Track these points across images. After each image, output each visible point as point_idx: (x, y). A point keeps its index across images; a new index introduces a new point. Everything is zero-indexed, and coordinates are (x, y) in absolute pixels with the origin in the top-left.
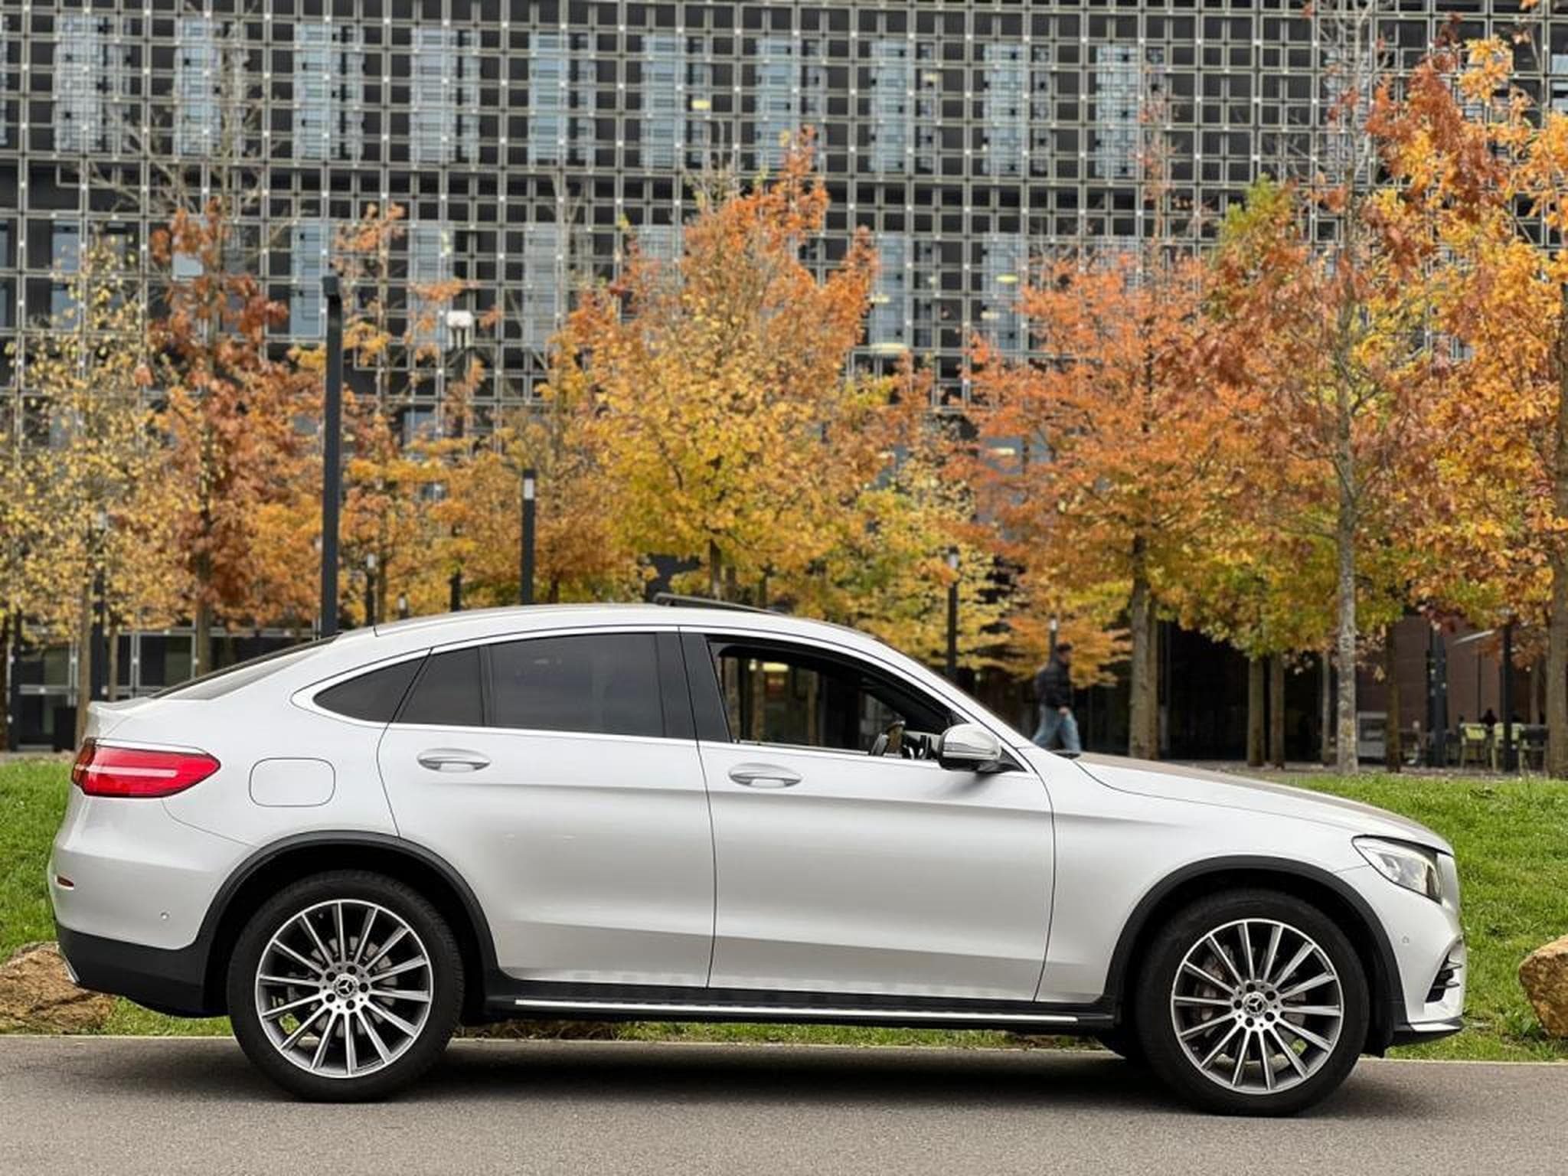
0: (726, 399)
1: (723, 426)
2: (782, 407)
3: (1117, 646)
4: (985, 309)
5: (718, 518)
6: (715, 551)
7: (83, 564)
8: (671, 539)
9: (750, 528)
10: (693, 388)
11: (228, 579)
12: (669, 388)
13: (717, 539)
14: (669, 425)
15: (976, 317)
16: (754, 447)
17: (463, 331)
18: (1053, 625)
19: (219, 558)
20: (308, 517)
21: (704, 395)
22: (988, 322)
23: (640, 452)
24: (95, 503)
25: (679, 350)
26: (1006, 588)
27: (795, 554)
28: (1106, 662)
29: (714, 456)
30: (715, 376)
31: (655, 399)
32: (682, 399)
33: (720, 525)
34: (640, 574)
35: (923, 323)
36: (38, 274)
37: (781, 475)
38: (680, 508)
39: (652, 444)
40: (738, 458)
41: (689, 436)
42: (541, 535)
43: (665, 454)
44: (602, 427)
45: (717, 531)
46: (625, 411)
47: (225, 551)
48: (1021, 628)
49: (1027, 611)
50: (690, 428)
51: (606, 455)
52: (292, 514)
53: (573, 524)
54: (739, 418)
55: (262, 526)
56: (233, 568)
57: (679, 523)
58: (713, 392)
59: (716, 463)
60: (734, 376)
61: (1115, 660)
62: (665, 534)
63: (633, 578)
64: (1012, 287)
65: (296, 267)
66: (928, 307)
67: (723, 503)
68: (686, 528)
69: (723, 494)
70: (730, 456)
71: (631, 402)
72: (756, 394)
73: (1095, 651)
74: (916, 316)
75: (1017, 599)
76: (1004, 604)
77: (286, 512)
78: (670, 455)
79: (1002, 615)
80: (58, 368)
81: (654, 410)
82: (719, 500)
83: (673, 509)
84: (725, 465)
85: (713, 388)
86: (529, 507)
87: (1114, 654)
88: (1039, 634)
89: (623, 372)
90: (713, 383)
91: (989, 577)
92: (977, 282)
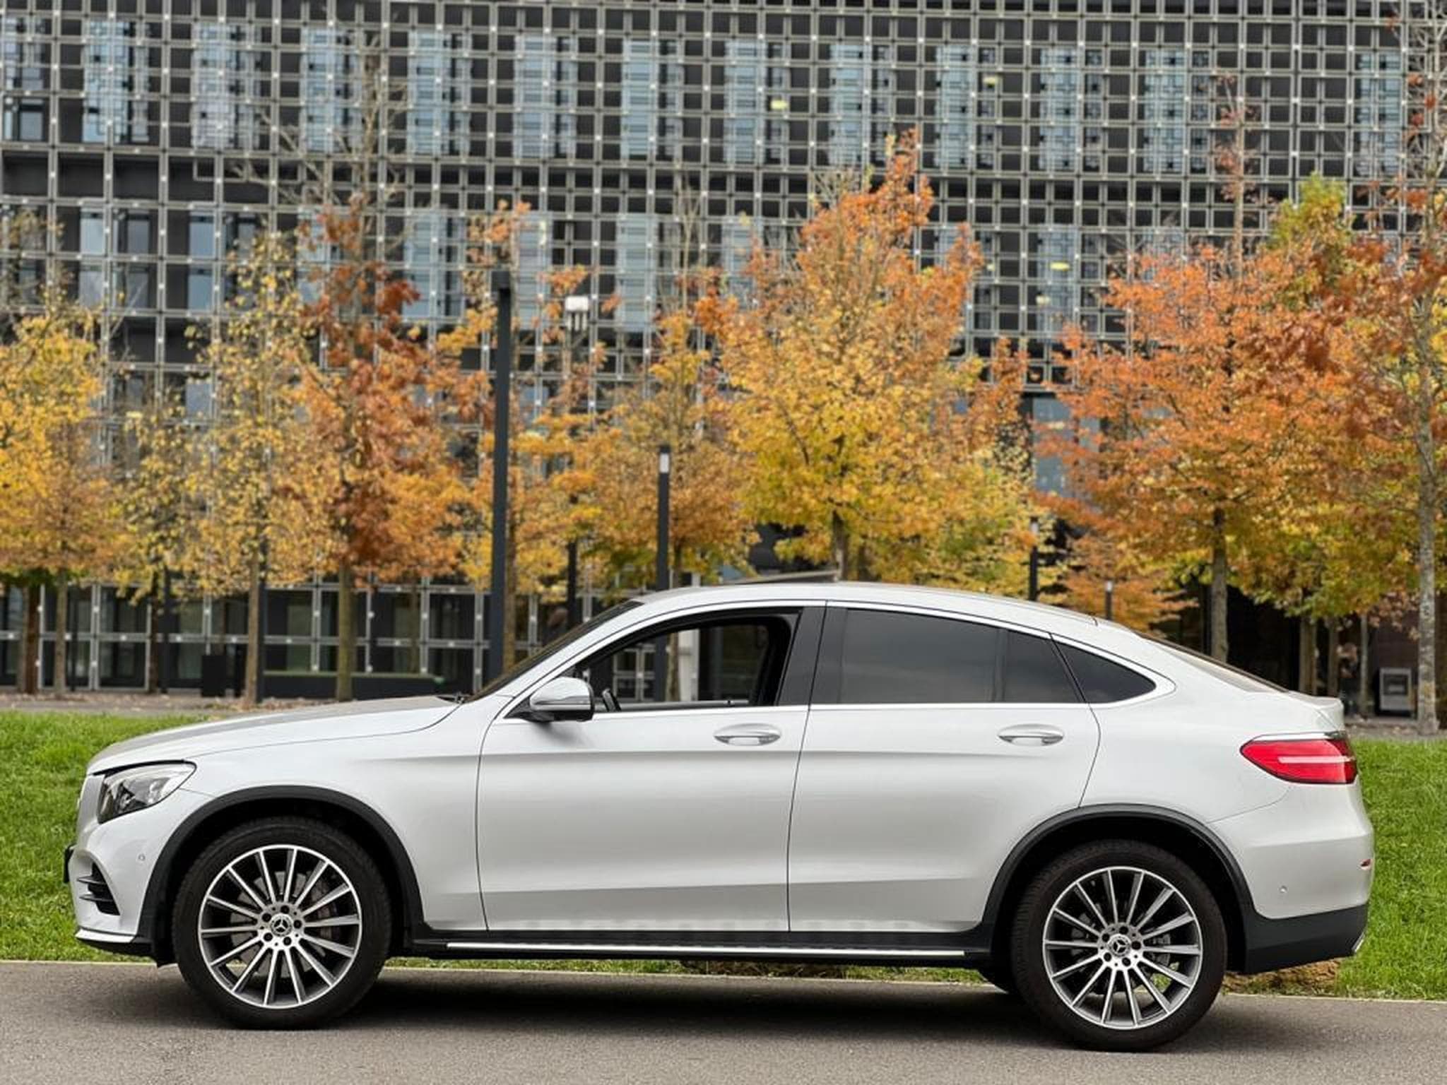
0: (849, 383)
1: (847, 408)
2: (897, 391)
3: (1166, 606)
4: (1040, 294)
5: (842, 492)
6: (838, 522)
7: (252, 530)
8: (799, 510)
9: (871, 502)
10: (820, 372)
11: (367, 542)
12: (798, 371)
13: (841, 511)
14: (797, 407)
15: (1032, 301)
16: (873, 428)
17: (582, 314)
18: (1109, 586)
19: (360, 522)
20: (442, 486)
21: (829, 378)
22: (1042, 305)
23: (768, 429)
24: (263, 474)
25: (804, 337)
26: (1063, 551)
27: (912, 525)
28: (1156, 621)
29: (838, 435)
30: (839, 362)
31: (784, 382)
32: (807, 382)
33: (845, 498)
34: (743, 539)
35: (983, 308)
37: (896, 453)
38: (806, 483)
39: (781, 423)
40: (860, 436)
41: (815, 418)
42: (672, 503)
43: (793, 433)
44: (732, 405)
45: (840, 505)
46: (756, 392)
47: (364, 515)
48: (1077, 589)
49: (1083, 573)
50: (816, 407)
51: (736, 432)
52: (430, 483)
53: (697, 494)
54: (861, 401)
55: (401, 493)
56: (371, 532)
57: (806, 497)
58: (838, 375)
59: (840, 441)
60: (857, 362)
61: (1164, 618)
62: (793, 506)
63: (738, 544)
64: (1065, 273)
65: (409, 254)
66: (987, 292)
67: (847, 478)
68: (813, 502)
69: (845, 468)
70: (853, 435)
71: (761, 385)
72: (877, 381)
73: (1147, 610)
74: (977, 301)
75: (1074, 563)
76: (1063, 567)
77: (423, 482)
78: (800, 434)
79: (1059, 577)
81: (784, 391)
82: (842, 475)
83: (800, 483)
84: (847, 443)
85: (838, 372)
86: (663, 480)
87: (1163, 613)
88: (1095, 595)
89: (756, 357)
90: (836, 368)
91: (1048, 542)
92: (1033, 269)
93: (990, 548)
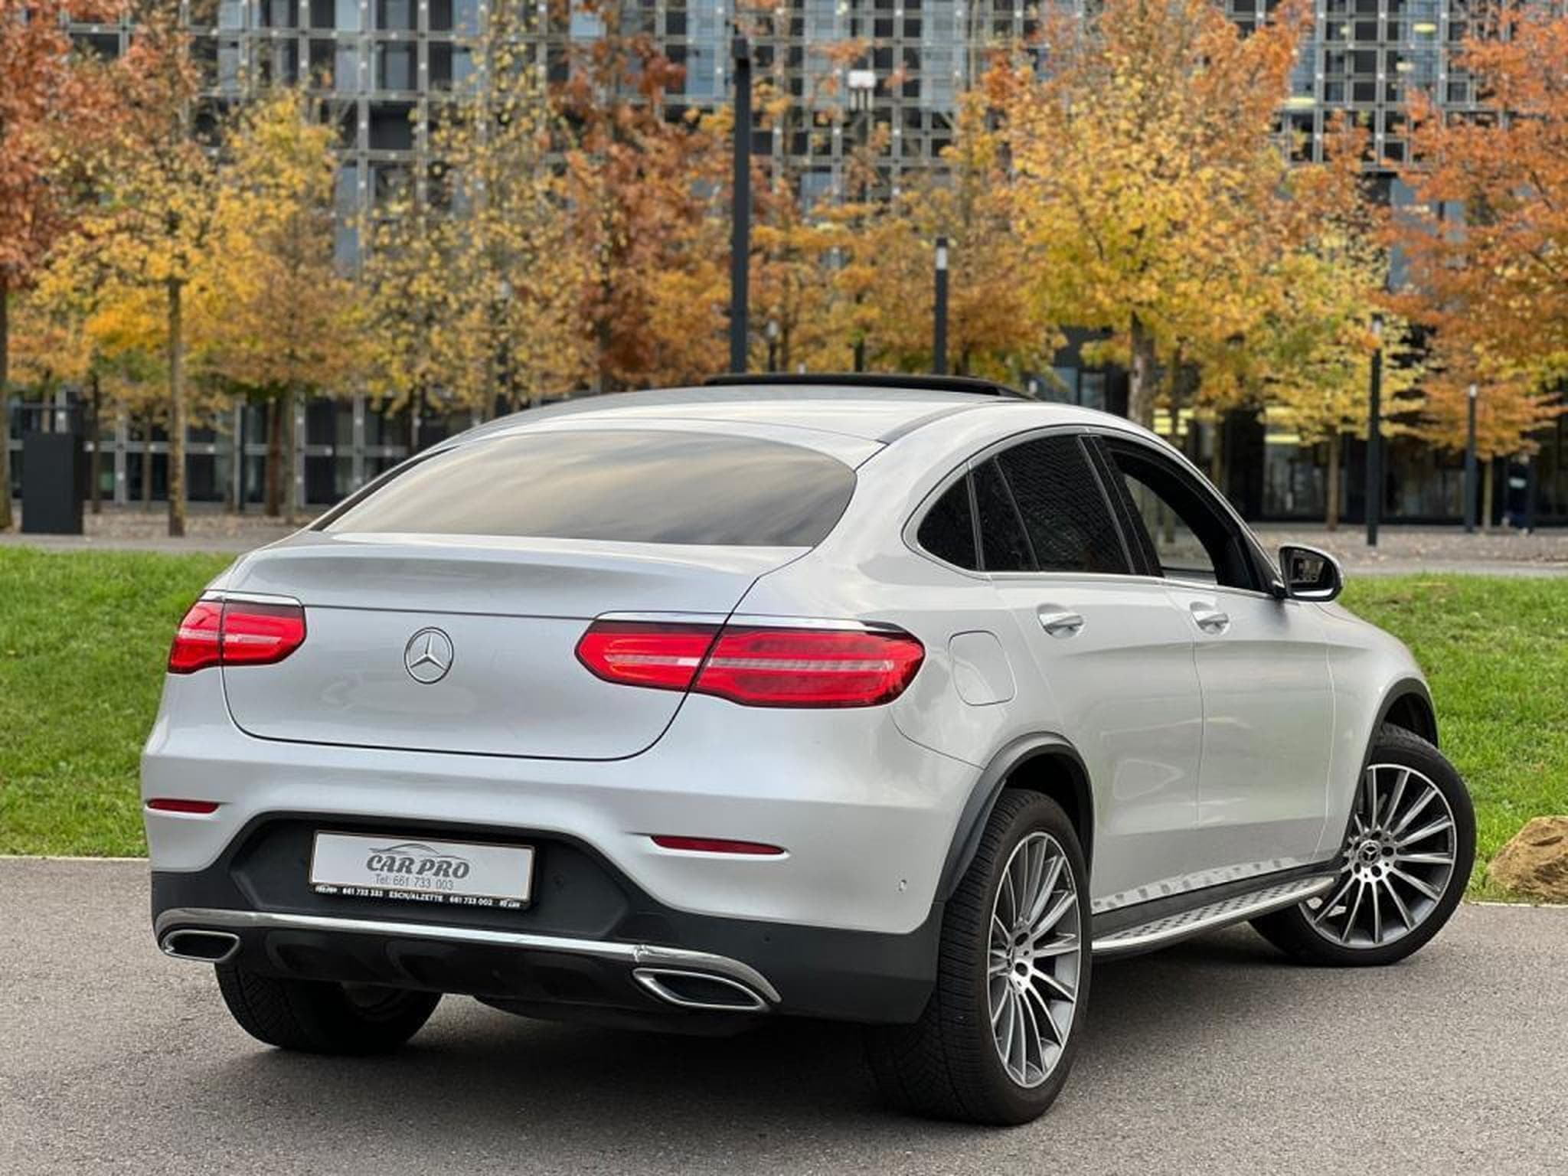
0: (1149, 165)
1: (1147, 194)
2: (1207, 173)
3: (1540, 412)
4: (1401, 59)
5: (1141, 290)
6: (1137, 324)
7: (486, 336)
8: (1092, 311)
9: (1175, 301)
10: (1116, 153)
11: (630, 347)
12: (1090, 152)
13: (1140, 312)
14: (1090, 193)
15: (1391, 67)
16: (1179, 215)
17: (866, 91)
18: (1473, 391)
19: (618, 326)
20: (708, 285)
21: (1126, 160)
22: (1403, 73)
23: (1058, 220)
24: (498, 274)
25: (1100, 112)
26: (1421, 352)
27: (1221, 327)
28: (1528, 428)
29: (1137, 225)
30: (1139, 140)
31: (1075, 164)
32: (1100, 164)
33: (1145, 297)
34: (1048, 342)
35: (1334, 77)
36: (440, 37)
37: (1206, 244)
38: (1100, 281)
39: (1071, 212)
40: (1162, 226)
41: (1110, 205)
42: (952, 304)
43: (1085, 222)
44: (1016, 192)
45: (1140, 304)
46: (1043, 177)
47: (625, 318)
48: (1436, 394)
49: (1443, 376)
50: (1112, 194)
51: (1022, 223)
52: (693, 282)
53: (986, 293)
54: (1163, 185)
55: (662, 293)
56: (633, 336)
57: (1100, 296)
58: (1136, 157)
59: (1139, 233)
60: (1159, 140)
61: (1538, 426)
62: (1086, 306)
63: (1042, 347)
64: (1430, 36)
65: (692, 26)
66: (1341, 59)
67: (1146, 274)
68: (1107, 301)
69: (1145, 264)
70: (1154, 224)
71: (1048, 168)
72: (1183, 160)
73: (1516, 417)
74: (1328, 69)
75: (1433, 364)
76: (1420, 369)
77: (687, 280)
78: (1092, 224)
79: (1416, 381)
80: (461, 135)
81: (1074, 176)
82: (1142, 270)
83: (1093, 280)
84: (1148, 234)
85: (1137, 152)
86: (942, 276)
87: (1537, 419)
88: (1456, 400)
89: (1041, 137)
90: (1135, 147)
91: (1404, 340)
92: (1393, 32)
93: (1336, 349)
